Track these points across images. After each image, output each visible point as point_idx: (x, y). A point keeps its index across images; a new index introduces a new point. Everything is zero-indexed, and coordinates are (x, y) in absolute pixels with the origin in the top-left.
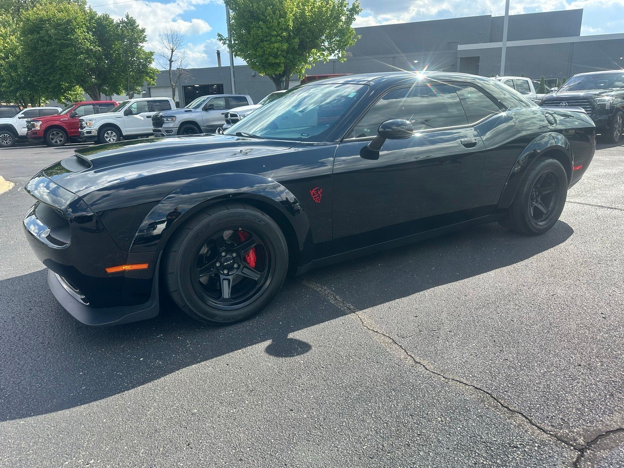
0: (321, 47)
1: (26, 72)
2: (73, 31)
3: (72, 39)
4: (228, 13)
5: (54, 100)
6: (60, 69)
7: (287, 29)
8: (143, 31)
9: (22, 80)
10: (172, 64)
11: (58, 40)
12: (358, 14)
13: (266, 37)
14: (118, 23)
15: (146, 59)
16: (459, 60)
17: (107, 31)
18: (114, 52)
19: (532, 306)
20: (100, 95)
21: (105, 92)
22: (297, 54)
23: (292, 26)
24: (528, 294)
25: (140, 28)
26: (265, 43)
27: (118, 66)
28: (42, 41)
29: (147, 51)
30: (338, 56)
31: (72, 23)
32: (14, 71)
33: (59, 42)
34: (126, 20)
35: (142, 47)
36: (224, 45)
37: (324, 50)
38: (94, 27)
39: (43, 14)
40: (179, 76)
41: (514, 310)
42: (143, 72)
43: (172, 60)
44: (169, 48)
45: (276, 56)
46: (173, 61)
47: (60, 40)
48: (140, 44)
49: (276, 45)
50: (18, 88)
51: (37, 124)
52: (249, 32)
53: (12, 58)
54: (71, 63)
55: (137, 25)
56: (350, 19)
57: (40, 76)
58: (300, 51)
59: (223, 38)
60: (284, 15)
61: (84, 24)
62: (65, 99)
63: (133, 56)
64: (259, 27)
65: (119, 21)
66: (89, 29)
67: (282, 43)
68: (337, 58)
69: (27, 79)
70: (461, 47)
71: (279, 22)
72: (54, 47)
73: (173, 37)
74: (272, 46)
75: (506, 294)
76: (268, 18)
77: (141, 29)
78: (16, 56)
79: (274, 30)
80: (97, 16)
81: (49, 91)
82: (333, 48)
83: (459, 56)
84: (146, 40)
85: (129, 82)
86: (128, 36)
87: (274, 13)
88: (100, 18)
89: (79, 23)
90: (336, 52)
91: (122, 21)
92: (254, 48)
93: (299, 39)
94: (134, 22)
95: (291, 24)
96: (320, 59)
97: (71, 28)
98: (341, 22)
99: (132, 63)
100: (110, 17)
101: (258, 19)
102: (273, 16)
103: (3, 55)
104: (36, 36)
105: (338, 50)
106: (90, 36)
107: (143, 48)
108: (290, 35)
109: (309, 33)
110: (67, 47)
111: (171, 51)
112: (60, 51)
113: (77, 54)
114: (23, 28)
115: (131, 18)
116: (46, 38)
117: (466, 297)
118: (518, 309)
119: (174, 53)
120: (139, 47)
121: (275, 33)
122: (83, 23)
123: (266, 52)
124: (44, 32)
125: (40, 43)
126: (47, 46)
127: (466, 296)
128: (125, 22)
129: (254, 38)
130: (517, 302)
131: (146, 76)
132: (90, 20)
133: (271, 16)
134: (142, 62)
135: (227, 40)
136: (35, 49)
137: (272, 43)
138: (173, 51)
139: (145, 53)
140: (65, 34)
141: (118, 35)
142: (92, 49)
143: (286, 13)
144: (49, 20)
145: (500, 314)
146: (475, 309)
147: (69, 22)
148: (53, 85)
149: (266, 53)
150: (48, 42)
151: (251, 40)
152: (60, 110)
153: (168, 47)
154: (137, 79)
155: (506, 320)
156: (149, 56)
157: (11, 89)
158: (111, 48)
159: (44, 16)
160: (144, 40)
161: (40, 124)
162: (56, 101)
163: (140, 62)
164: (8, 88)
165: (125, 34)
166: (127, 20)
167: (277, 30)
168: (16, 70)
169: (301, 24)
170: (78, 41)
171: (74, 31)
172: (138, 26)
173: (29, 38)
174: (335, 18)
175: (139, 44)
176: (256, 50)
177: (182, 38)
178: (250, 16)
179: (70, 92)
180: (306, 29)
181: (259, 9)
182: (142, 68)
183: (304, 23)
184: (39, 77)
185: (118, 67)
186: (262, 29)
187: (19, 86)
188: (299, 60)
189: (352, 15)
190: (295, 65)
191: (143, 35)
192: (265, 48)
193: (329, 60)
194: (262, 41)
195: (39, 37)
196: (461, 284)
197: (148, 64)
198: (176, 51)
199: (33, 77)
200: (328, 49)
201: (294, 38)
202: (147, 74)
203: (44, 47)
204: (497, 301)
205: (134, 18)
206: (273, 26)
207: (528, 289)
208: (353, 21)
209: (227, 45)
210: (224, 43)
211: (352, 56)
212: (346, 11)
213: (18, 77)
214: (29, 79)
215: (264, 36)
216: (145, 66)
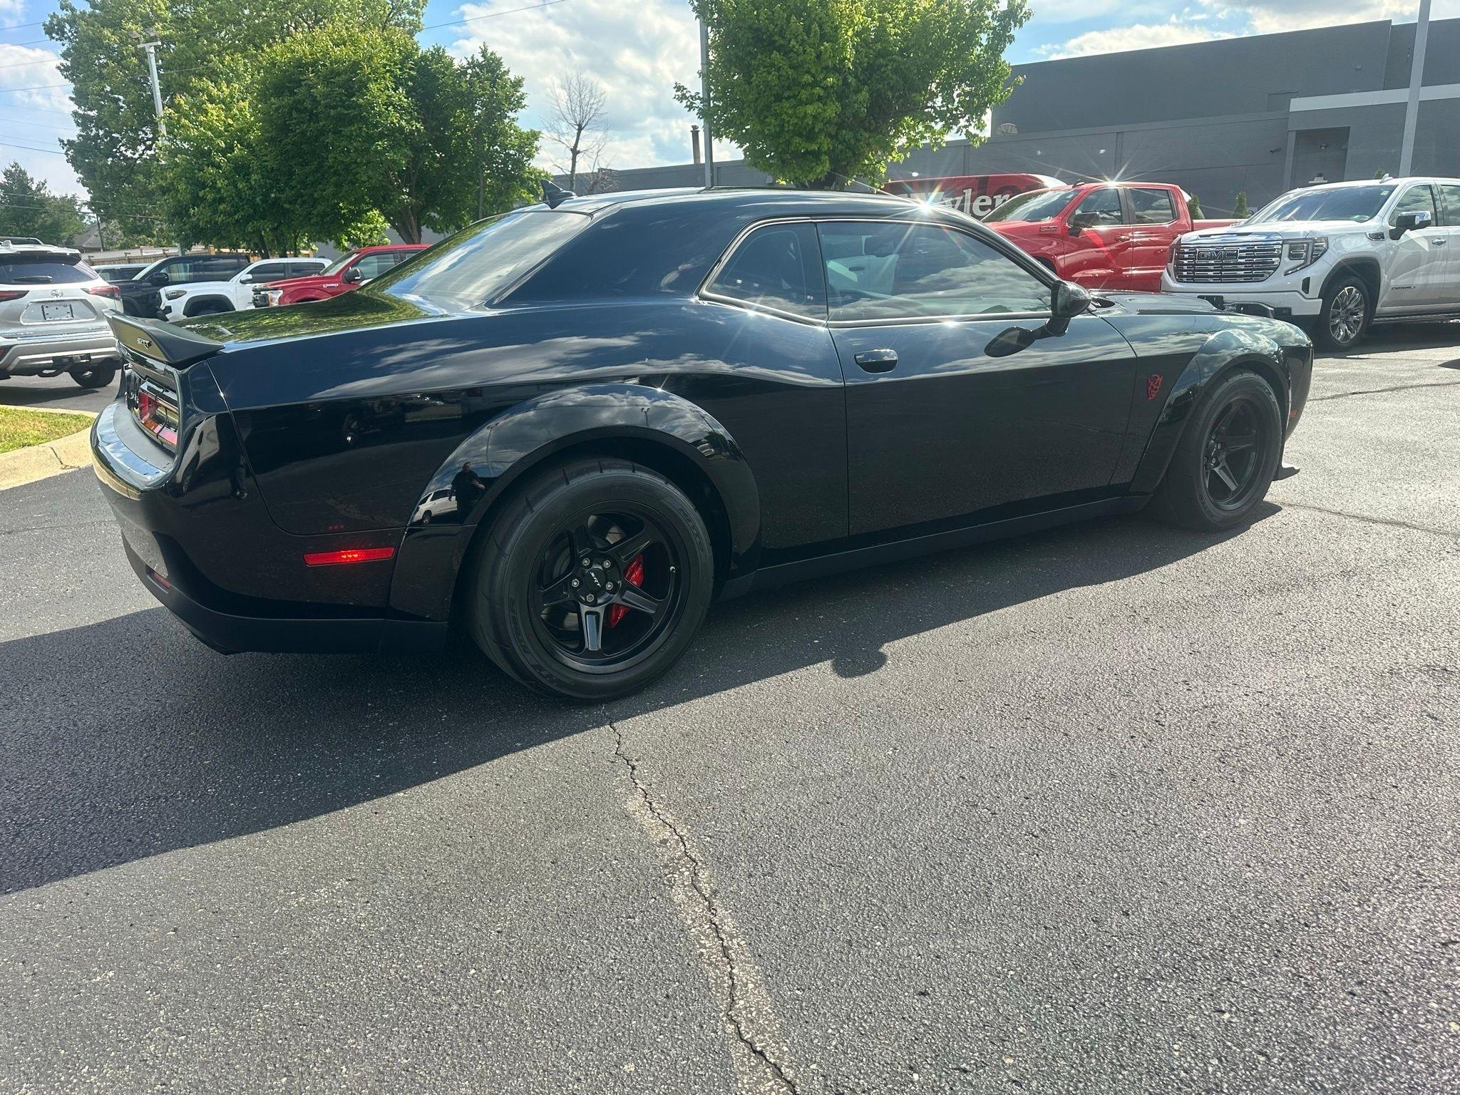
0: (926, 110)
1: (268, 181)
2: (364, 85)
3: (360, 106)
4: (704, 36)
5: (327, 243)
6: (335, 173)
7: (838, 69)
8: (518, 84)
9: (258, 199)
10: (577, 159)
11: (331, 108)
12: (1021, 26)
13: (789, 88)
14: (463, 67)
15: (520, 149)
16: (1292, 136)
17: (439, 85)
18: (454, 133)
19: (1357, 989)
20: (419, 231)
21: (432, 224)
22: (866, 130)
23: (852, 59)
24: (1352, 930)
25: (511, 77)
26: (786, 104)
27: (460, 164)
28: (299, 111)
29: (525, 129)
30: (967, 131)
31: (361, 69)
32: (244, 177)
33: (332, 112)
34: (481, 59)
35: (513, 119)
36: (689, 110)
37: (933, 119)
38: (411, 78)
39: (304, 51)
40: (593, 186)
41: (1285, 1003)
42: (513, 178)
43: (578, 149)
44: (573, 122)
45: (810, 136)
46: (579, 152)
47: (335, 107)
48: (510, 114)
49: (810, 109)
50: (249, 216)
51: (274, 296)
52: (748, 79)
53: (240, 150)
54: (358, 160)
55: (506, 69)
56: (1001, 38)
57: (295, 189)
58: (872, 121)
59: (688, 95)
60: (830, 34)
61: (388, 71)
62: (349, 240)
63: (492, 143)
64: (773, 65)
65: (465, 63)
66: (398, 82)
67: (825, 104)
68: (963, 137)
69: (269, 196)
70: (1298, 105)
71: (821, 52)
72: (324, 125)
73: (583, 97)
74: (801, 110)
75: (1272, 917)
76: (793, 42)
77: (513, 79)
78: (249, 146)
79: (808, 72)
80: (420, 52)
81: (312, 222)
82: (954, 112)
83: (1294, 126)
84: (523, 104)
85: (481, 200)
86: (483, 95)
87: (808, 30)
88: (423, 58)
89: (378, 68)
90: (962, 122)
91: (473, 62)
92: (759, 117)
93: (871, 92)
94: (498, 63)
95: (850, 53)
96: (924, 141)
97: (361, 81)
98: (978, 47)
99: (490, 158)
100: (446, 55)
101: (771, 46)
102: (806, 37)
103: (223, 145)
104: (287, 100)
105: (967, 116)
106: (400, 96)
107: (515, 124)
108: (845, 83)
109: (894, 77)
110: (351, 124)
111: (577, 127)
112: (336, 132)
113: (371, 139)
114: (263, 82)
115: (492, 54)
116: (308, 104)
117: (1125, 920)
118: (1299, 1001)
119: (582, 131)
120: (507, 121)
121: (807, 78)
122: (388, 68)
123: (786, 125)
124: (303, 90)
125: (295, 114)
126: (309, 121)
127: (1126, 914)
128: (480, 66)
129: (759, 93)
130: (1304, 966)
131: (521, 185)
132: (403, 62)
133: (800, 37)
134: (511, 155)
135: (696, 99)
136: (285, 129)
137: (801, 103)
138: (580, 129)
139: (520, 135)
140: (346, 95)
141: (462, 94)
142: (401, 128)
143: (837, 28)
144: (314, 63)
145: (1227, 1016)
146: (1141, 979)
147: (356, 66)
148: (320, 208)
149: (786, 129)
150: (311, 114)
151: (750, 97)
152: (327, 263)
153: (569, 117)
154: (500, 193)
155: (1241, 1047)
156: (528, 142)
157: (236, 217)
158: (446, 124)
159: (305, 54)
160: (518, 104)
161: (280, 295)
162: (332, 243)
163: (508, 155)
164: (230, 215)
165: (476, 94)
166: (483, 59)
167: (813, 71)
168: (246, 178)
169: (879, 54)
170: (374, 110)
171: (366, 88)
172: (507, 72)
173: (274, 104)
174: (963, 37)
175: (508, 115)
176: (762, 122)
177: (602, 97)
178: (751, 41)
179: (359, 225)
180: (889, 67)
181: (772, 21)
182: (512, 170)
183: (883, 54)
184: (293, 192)
185: (459, 169)
186: (778, 69)
187: (252, 211)
188: (868, 145)
189: (1005, 28)
190: (857, 155)
191: (518, 94)
192: (784, 116)
193: (947, 143)
194: (779, 98)
195: (294, 101)
196: (1127, 860)
197: (525, 159)
198: (587, 127)
199: (281, 191)
200: (941, 115)
201: (858, 91)
202: (523, 182)
203: (303, 123)
204: (1232, 952)
205: (498, 56)
206: (803, 62)
207: (1360, 905)
208: (1008, 45)
209: (696, 110)
210: (690, 107)
211: (1015, 131)
212: (990, 20)
213: (251, 192)
214: (273, 195)
215: (783, 86)
216: (519, 164)
